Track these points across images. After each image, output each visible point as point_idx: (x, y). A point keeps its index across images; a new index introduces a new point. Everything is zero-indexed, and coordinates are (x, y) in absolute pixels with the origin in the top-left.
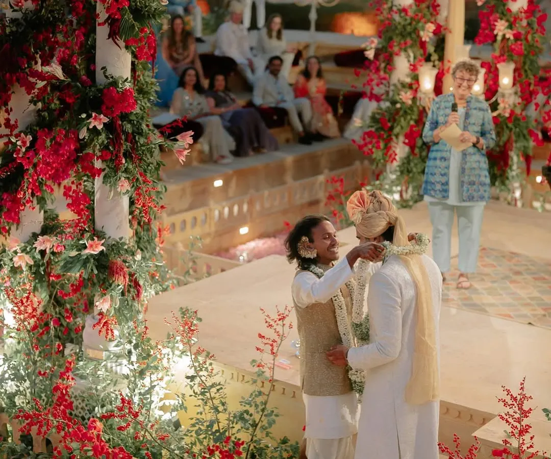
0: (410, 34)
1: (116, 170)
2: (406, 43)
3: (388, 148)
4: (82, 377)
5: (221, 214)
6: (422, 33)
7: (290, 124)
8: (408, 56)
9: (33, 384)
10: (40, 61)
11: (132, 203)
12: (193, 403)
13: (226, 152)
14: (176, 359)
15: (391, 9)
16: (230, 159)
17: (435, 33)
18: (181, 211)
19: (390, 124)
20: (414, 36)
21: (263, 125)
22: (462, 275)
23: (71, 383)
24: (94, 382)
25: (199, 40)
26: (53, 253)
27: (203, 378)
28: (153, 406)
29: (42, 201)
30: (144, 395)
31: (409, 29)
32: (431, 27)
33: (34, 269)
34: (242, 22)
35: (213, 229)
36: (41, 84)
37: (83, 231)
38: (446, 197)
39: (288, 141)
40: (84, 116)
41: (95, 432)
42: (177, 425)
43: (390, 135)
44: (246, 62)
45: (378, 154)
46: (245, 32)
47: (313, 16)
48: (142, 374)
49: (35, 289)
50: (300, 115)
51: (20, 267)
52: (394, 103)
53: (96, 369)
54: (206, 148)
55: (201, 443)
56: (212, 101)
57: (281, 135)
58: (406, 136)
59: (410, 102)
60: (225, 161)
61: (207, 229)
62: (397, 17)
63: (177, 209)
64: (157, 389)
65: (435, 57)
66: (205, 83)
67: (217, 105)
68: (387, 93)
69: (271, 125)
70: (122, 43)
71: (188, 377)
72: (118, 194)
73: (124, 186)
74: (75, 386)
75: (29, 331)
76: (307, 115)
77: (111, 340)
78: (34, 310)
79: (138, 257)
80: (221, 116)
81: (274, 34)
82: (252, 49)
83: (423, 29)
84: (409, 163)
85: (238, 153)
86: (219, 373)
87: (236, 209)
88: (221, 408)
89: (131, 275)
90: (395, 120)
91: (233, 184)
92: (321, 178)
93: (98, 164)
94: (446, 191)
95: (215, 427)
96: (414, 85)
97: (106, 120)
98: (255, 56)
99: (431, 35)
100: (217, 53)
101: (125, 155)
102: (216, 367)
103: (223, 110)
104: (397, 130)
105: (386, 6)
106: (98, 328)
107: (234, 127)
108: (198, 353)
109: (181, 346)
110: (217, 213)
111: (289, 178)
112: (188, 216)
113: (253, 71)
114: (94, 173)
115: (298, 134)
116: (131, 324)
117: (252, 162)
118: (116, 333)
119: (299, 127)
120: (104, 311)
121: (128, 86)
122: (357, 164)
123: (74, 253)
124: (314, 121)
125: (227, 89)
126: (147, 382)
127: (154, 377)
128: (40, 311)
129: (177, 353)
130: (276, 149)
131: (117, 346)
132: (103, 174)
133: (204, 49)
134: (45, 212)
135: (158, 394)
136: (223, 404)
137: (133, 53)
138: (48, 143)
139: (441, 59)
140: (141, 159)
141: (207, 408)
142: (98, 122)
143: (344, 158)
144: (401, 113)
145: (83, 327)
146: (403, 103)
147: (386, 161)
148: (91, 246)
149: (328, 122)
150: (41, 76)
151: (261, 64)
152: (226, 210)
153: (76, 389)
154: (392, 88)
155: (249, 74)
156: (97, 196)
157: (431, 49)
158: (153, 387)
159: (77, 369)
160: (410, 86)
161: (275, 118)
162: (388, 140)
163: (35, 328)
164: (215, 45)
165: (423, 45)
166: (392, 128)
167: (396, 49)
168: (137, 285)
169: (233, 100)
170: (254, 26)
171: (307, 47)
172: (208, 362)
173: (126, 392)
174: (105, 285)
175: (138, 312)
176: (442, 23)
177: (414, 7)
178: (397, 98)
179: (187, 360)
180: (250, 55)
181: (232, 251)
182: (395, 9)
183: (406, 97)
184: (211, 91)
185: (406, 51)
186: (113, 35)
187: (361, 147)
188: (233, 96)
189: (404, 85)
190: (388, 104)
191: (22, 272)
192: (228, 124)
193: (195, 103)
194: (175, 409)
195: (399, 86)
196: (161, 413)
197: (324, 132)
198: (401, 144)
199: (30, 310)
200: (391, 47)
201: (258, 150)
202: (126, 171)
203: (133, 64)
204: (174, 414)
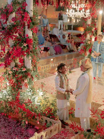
0: (90, 30)
1: (29, 54)
2: (89, 32)
3: (85, 53)
4: (21, 95)
5: (52, 66)
6: (92, 30)
7: (67, 48)
8: (90, 34)
9: (12, 97)
10: (14, 33)
11: (32, 61)
12: (43, 101)
13: (54, 54)
14: (40, 92)
15: (86, 25)
16: (55, 55)
17: (95, 29)
18: (44, 65)
19: (86, 48)
20: (91, 30)
21: (61, 48)
22: (99, 78)
23: (19, 96)
24: (24, 96)
25: (49, 31)
26: (16, 71)
27: (45, 96)
28: (35, 102)
29: (14, 61)
30: (33, 99)
31: (90, 29)
32: (94, 28)
33: (13, 74)
34: (58, 28)
35: (50, 69)
36: (14, 37)
37: (22, 67)
38: (96, 62)
39: (66, 52)
40: (22, 44)
41: (23, 106)
42: (40, 105)
43: (86, 50)
44: (58, 36)
45: (83, 54)
46: (58, 30)
47: (72, 27)
48: (33, 95)
49: (13, 78)
50: (69, 47)
51: (10, 74)
52: (87, 44)
53: (24, 94)
54: (50, 53)
55: (44, 109)
56: (51, 44)
57: (65, 50)
58: (89, 50)
59: (90, 43)
60: (53, 55)
61: (49, 69)
62: (87, 26)
63: (43, 65)
64: (36, 98)
65: (95, 34)
66: (50, 40)
67: (52, 44)
68: (85, 42)
69: (63, 48)
70: (30, 30)
71: (42, 96)
72: (29, 59)
73: (30, 58)
74: (20, 97)
75: (11, 86)
76: (70, 47)
77: (27, 88)
78: (13, 82)
79: (33, 72)
80: (53, 46)
81: (64, 30)
82: (60, 33)
83: (93, 29)
84: (89, 56)
85: (56, 54)
86: (48, 95)
87: (55, 65)
88: (48, 102)
89: (31, 75)
90: (87, 47)
91: (55, 60)
92: (73, 59)
93: (25, 53)
94: (96, 60)
95: (47, 106)
96: (91, 40)
97: (27, 45)
98: (60, 35)
99: (94, 30)
100: (53, 34)
101: (30, 52)
102: (48, 94)
103: (53, 45)
104: (87, 49)
105: (85, 24)
106: (25, 86)
107: (55, 49)
108: (44, 91)
109: (41, 90)
110: (51, 66)
111: (66, 59)
112: (46, 66)
113: (60, 38)
114: (24, 55)
115: (69, 50)
116: (31, 85)
117: (59, 56)
118: (28, 87)
119: (69, 49)
120: (26, 82)
121: (31, 38)
122: (80, 56)
123: (20, 71)
124: (72, 48)
125: (54, 41)
126: (34, 97)
127: (35, 96)
128: (14, 82)
129: (40, 91)
130: (64, 53)
131: (28, 89)
132: (26, 55)
133: (50, 33)
134: (15, 63)
135: (36, 99)
136: (49, 101)
137: (32, 32)
138: (15, 49)
139: (96, 35)
140: (34, 53)
141: (46, 102)
142: (25, 45)
143: (78, 55)
144: (88, 45)
145: (22, 86)
146: (88, 44)
147: (85, 55)
148: (24, 69)
149: (75, 48)
150: (15, 36)
151: (61, 36)
152: (53, 65)
153: (20, 98)
154: (86, 41)
155: (59, 38)
156: (25, 60)
157: (94, 33)
158: (35, 97)
159: (20, 94)
160: (90, 40)
161: (64, 47)
162: (85, 51)
163: (12, 86)
164: (52, 32)
165: (93, 32)
166: (86, 49)
167: (87, 33)
168: (33, 78)
169: (55, 44)
170: (61, 29)
171: (71, 33)
172: (46, 93)
173: (30, 99)
174: (26, 77)
175: (33, 83)
176: (97, 28)
177: (91, 24)
178: (87, 43)
179: (42, 93)
180: (59, 35)
181: (54, 73)
182: (87, 25)
183: (89, 42)
184: (51, 41)
185: (89, 33)
186: (28, 28)
187: (80, 52)
188: (55, 42)
189: (89, 40)
190: (85, 44)
191: (10, 75)
192: (54, 48)
193: (48, 44)
194: (39, 102)
195: (88, 40)
196: (37, 103)
197: (74, 50)
198: (88, 52)
199: (12, 82)
200: (86, 32)
201: (60, 53)
202: (31, 55)
203: (32, 34)
204: (39, 103)
